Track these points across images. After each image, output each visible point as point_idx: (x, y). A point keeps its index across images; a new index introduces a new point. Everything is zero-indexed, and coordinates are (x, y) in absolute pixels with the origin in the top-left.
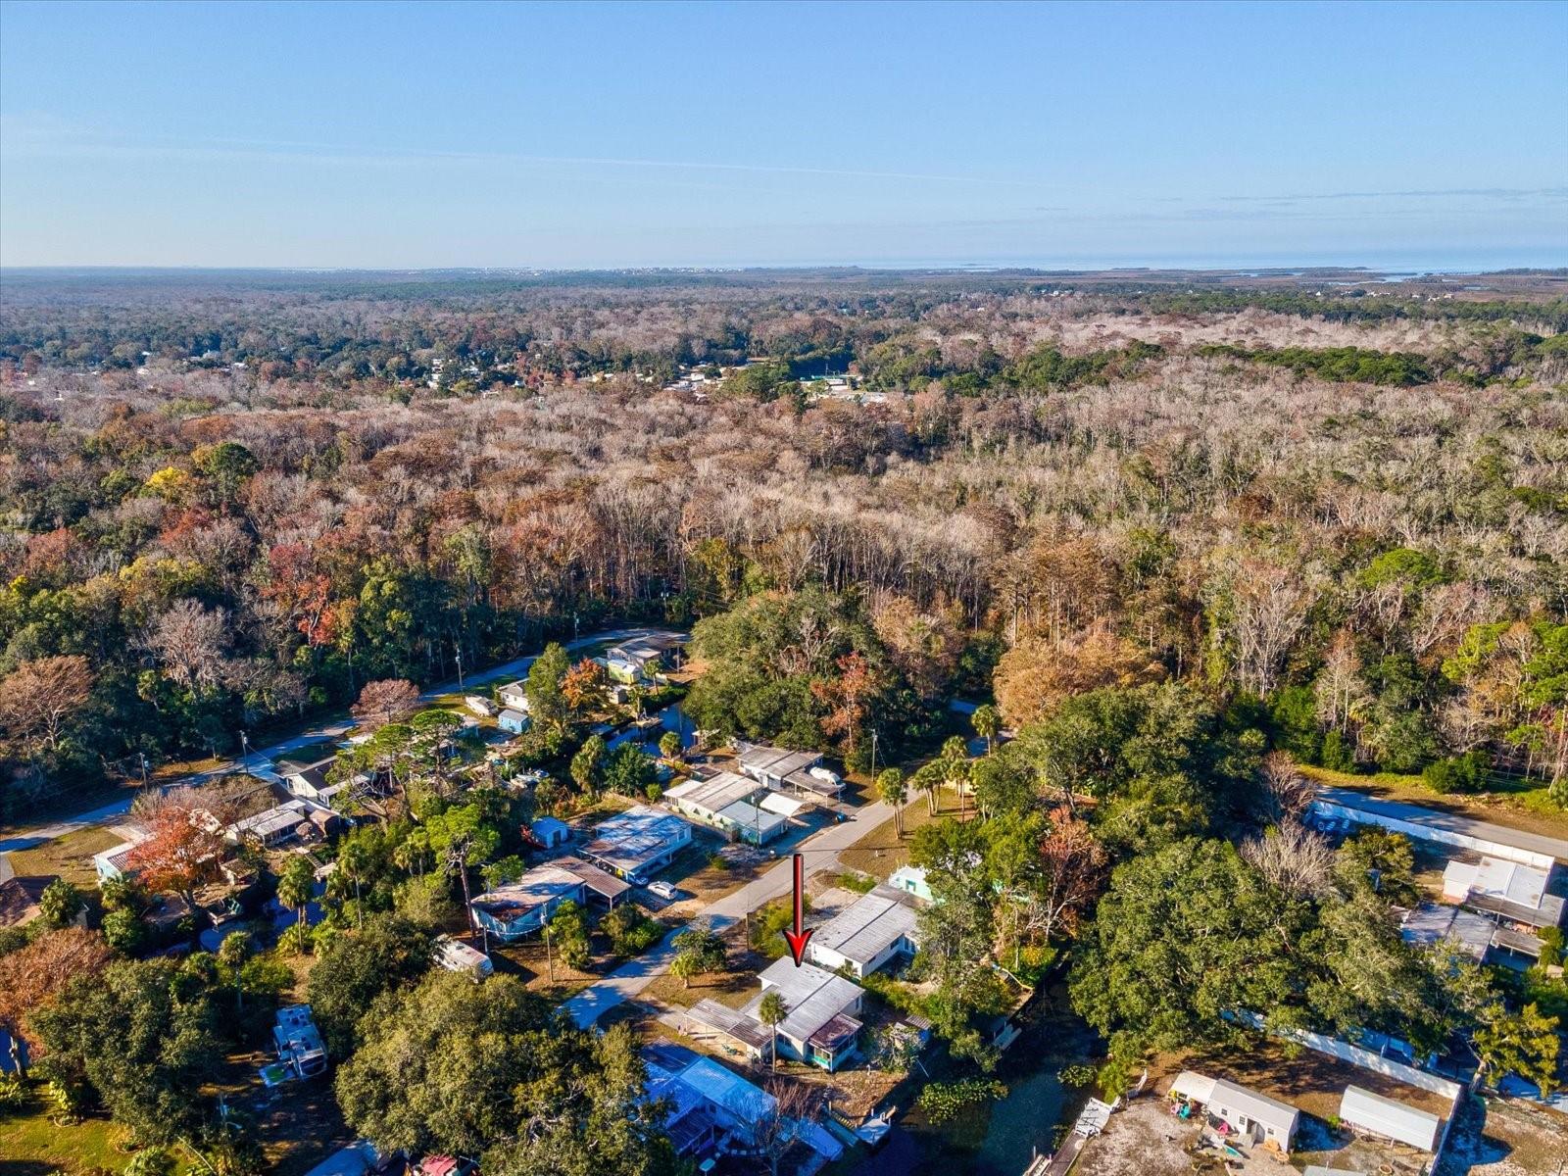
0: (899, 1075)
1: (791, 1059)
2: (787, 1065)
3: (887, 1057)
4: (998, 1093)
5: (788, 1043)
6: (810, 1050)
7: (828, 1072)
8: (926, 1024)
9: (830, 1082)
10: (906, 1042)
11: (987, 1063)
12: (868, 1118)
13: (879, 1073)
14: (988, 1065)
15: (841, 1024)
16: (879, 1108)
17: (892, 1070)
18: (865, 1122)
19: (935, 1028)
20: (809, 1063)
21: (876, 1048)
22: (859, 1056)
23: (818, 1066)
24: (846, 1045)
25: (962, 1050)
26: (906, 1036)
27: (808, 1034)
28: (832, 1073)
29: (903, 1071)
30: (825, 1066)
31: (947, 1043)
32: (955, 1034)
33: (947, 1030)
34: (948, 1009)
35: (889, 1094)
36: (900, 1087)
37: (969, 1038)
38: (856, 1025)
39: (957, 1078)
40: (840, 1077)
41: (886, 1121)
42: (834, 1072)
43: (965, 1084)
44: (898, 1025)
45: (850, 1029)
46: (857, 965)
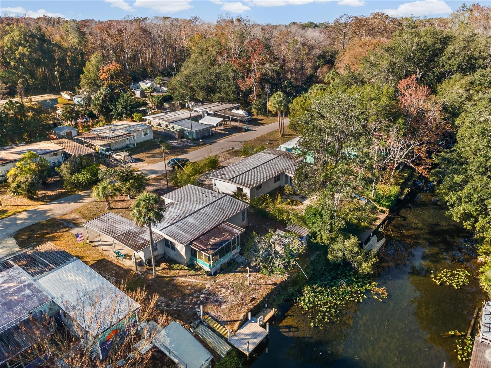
0: (279, 277)
1: (176, 262)
2: (170, 268)
3: (267, 260)
4: (377, 294)
5: (173, 248)
6: (193, 254)
7: (209, 274)
8: (305, 232)
9: (209, 284)
10: (286, 247)
11: (364, 265)
12: (244, 323)
13: (259, 275)
14: (365, 267)
15: (225, 230)
16: (256, 312)
17: (272, 272)
18: (240, 327)
19: (314, 235)
20: (192, 266)
21: (256, 250)
22: (241, 259)
23: (201, 269)
24: (228, 249)
25: (340, 254)
26: (286, 241)
27: (190, 238)
28: (213, 275)
29: (283, 273)
30: (207, 268)
31: (324, 249)
32: (333, 240)
33: (324, 237)
34: (326, 217)
35: (269, 295)
36: (280, 288)
37: (347, 243)
38: (238, 231)
39: (335, 280)
40: (220, 278)
41: (264, 326)
42: (215, 274)
43: (343, 286)
44: (279, 231)
45: (232, 234)
46: (247, 191)
